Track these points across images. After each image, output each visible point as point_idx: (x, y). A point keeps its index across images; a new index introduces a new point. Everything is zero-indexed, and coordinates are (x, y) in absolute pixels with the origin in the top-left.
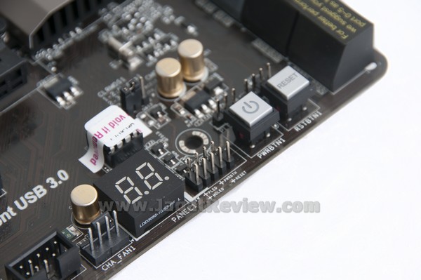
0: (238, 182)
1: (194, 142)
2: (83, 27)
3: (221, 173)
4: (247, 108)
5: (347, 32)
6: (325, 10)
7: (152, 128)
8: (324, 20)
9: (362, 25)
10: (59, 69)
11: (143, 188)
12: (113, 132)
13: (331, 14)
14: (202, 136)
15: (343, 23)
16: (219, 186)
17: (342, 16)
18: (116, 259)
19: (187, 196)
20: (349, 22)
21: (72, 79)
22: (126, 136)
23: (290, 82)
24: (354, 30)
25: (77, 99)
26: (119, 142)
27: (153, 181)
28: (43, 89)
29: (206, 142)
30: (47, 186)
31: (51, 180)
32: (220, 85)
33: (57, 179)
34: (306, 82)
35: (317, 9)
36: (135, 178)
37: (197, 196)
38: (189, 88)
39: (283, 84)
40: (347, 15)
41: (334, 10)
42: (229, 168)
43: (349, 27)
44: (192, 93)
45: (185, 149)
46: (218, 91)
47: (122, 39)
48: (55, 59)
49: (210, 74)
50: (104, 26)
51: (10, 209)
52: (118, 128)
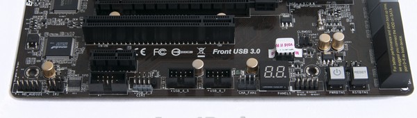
0: (314, 96)
1: (313, 71)
2: (316, 4)
3: (310, 89)
4: (335, 72)
5: (398, 69)
6: (398, 56)
7: (303, 56)
8: (394, 58)
9: (406, 70)
10: (294, 13)
11: (274, 74)
12: (284, 48)
13: (399, 58)
14: (318, 71)
15: (400, 65)
16: (305, 93)
17: (402, 62)
18: (247, 92)
19: (291, 88)
20: (402, 66)
21: (294, 20)
22: (288, 52)
23: (361, 73)
24: (401, 70)
25: (289, 28)
26: (283, 52)
27: (280, 74)
28: (281, 16)
29: (317, 74)
30: (250, 51)
31: (253, 50)
32: (342, 57)
33: (255, 51)
34: (367, 77)
35: (395, 53)
36: (275, 69)
37: (294, 91)
38: (330, 50)
39: (357, 72)
40: (404, 63)
41: (401, 57)
42: (314, 89)
43: (400, 68)
44: (330, 53)
45: (307, 71)
46: (340, 59)
47: (324, 16)
48: (295, 9)
49: (343, 51)
50: (324, 8)
51: (230, 50)
52: (286, 48)
